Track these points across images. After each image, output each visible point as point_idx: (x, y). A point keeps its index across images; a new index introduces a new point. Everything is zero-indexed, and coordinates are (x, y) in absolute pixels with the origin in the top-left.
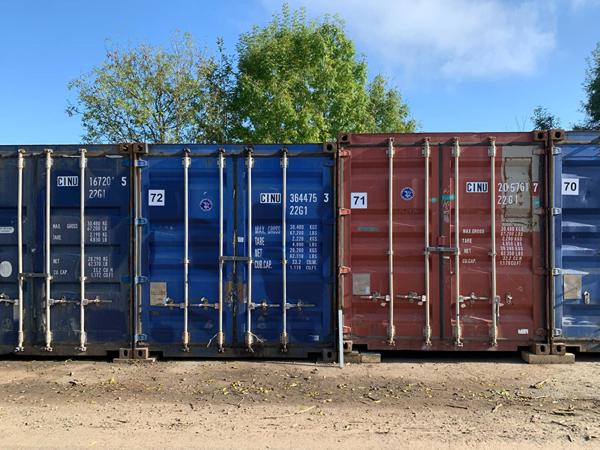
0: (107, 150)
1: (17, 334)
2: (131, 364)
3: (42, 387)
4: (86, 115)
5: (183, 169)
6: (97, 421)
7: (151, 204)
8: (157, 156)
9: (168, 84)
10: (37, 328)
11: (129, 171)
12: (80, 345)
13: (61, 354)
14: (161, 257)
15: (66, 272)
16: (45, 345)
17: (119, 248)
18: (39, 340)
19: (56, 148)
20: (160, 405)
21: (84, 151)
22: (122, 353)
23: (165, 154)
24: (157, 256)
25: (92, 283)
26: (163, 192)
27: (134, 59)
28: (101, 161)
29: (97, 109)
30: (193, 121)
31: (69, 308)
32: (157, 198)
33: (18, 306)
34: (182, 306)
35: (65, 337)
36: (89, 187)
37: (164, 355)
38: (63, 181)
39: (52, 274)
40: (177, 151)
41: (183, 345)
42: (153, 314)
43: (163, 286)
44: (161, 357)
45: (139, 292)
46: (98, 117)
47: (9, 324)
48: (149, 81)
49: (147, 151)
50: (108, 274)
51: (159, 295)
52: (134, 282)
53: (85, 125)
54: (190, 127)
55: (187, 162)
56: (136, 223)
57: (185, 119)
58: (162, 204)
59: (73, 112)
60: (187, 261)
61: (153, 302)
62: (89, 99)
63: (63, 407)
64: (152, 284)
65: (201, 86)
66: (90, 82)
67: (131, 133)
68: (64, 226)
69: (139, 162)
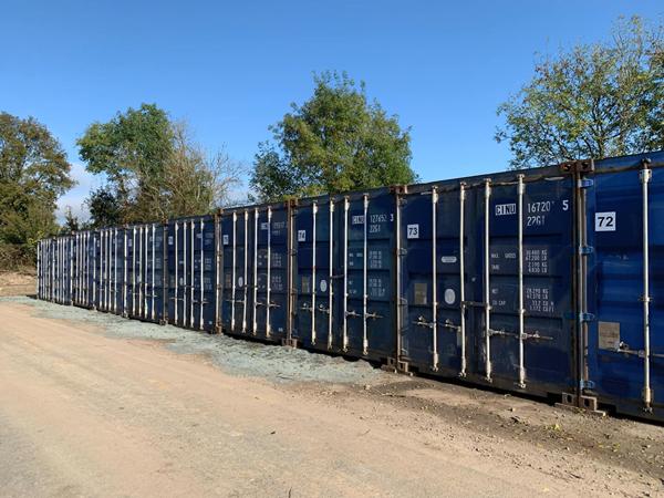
0: (545, 173)
1: (461, 360)
2: (576, 412)
3: (486, 417)
4: (513, 139)
5: (642, 185)
6: (546, 467)
7: (598, 229)
8: (608, 173)
9: (609, 86)
10: (478, 356)
11: (571, 194)
12: (519, 381)
13: (500, 387)
14: (612, 292)
15: (503, 303)
16: (485, 375)
17: (560, 280)
18: (480, 369)
19: (494, 176)
20: (619, 470)
21: (522, 176)
22: (565, 399)
23: (616, 169)
24: (606, 291)
25: (531, 316)
26: (613, 214)
27: (566, 66)
28: (540, 184)
29: (525, 130)
30: (643, 123)
31: (508, 342)
32: (606, 222)
33: (461, 333)
34: (641, 353)
35: (506, 370)
36: (527, 214)
37: (618, 411)
38: (501, 210)
39: (491, 304)
40: (632, 163)
41: (644, 404)
42: (603, 359)
43: (615, 327)
44: (614, 413)
45: (585, 332)
46: (527, 139)
47: (453, 349)
48: (583, 87)
49: (593, 168)
50: (548, 308)
51: (610, 337)
52: (578, 319)
53: (513, 149)
54: (638, 133)
55: (647, 175)
56: (581, 252)
57: (633, 123)
58: (613, 228)
59: (502, 138)
60: (648, 299)
61: (601, 345)
62: (516, 121)
63: (508, 442)
64: (600, 323)
65: (656, 77)
66: (518, 103)
67: (563, 150)
68: (502, 256)
69: (583, 182)
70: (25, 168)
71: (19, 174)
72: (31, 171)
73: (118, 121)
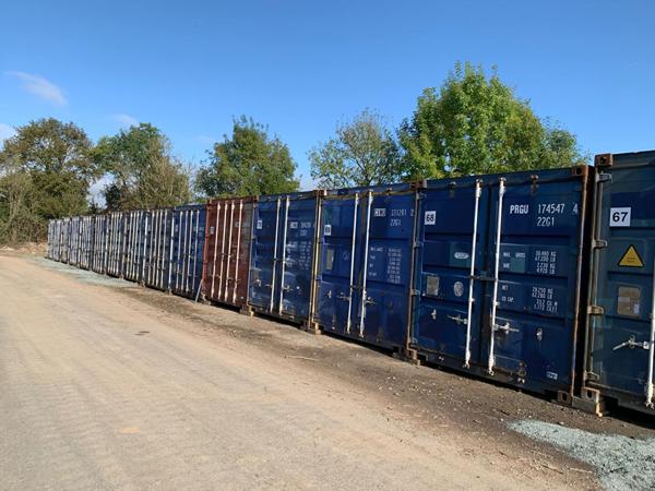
70: (66, 161)
71: (60, 167)
72: (70, 164)
73: (120, 136)
